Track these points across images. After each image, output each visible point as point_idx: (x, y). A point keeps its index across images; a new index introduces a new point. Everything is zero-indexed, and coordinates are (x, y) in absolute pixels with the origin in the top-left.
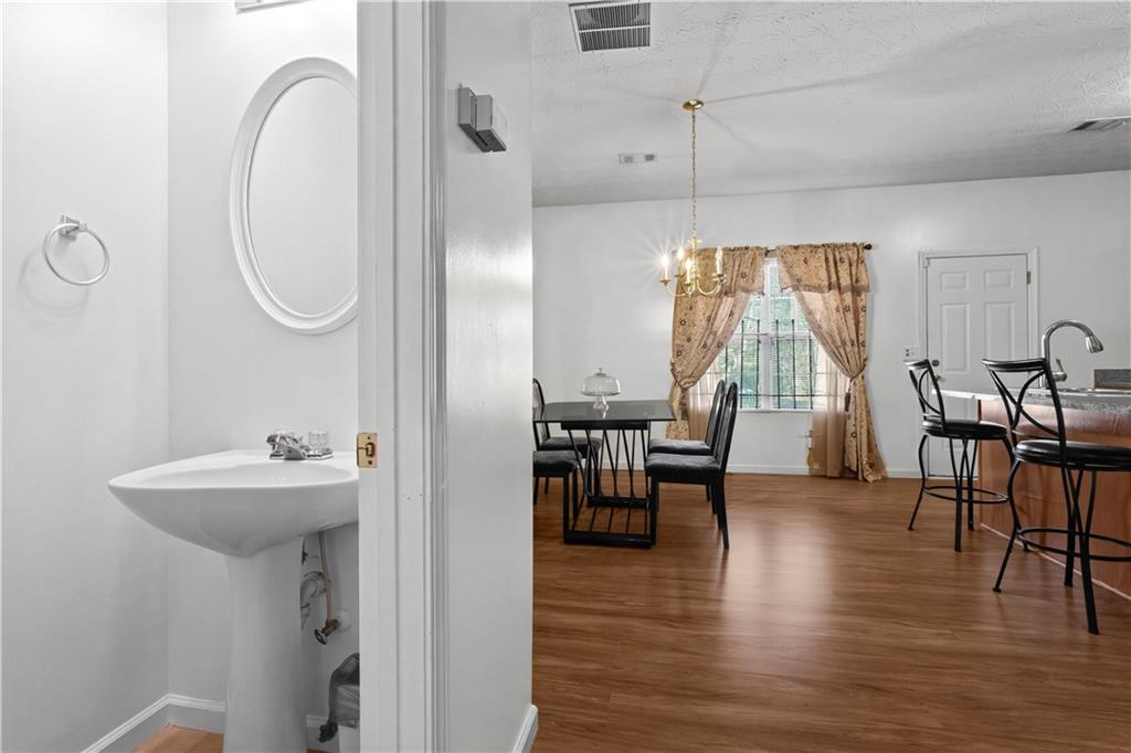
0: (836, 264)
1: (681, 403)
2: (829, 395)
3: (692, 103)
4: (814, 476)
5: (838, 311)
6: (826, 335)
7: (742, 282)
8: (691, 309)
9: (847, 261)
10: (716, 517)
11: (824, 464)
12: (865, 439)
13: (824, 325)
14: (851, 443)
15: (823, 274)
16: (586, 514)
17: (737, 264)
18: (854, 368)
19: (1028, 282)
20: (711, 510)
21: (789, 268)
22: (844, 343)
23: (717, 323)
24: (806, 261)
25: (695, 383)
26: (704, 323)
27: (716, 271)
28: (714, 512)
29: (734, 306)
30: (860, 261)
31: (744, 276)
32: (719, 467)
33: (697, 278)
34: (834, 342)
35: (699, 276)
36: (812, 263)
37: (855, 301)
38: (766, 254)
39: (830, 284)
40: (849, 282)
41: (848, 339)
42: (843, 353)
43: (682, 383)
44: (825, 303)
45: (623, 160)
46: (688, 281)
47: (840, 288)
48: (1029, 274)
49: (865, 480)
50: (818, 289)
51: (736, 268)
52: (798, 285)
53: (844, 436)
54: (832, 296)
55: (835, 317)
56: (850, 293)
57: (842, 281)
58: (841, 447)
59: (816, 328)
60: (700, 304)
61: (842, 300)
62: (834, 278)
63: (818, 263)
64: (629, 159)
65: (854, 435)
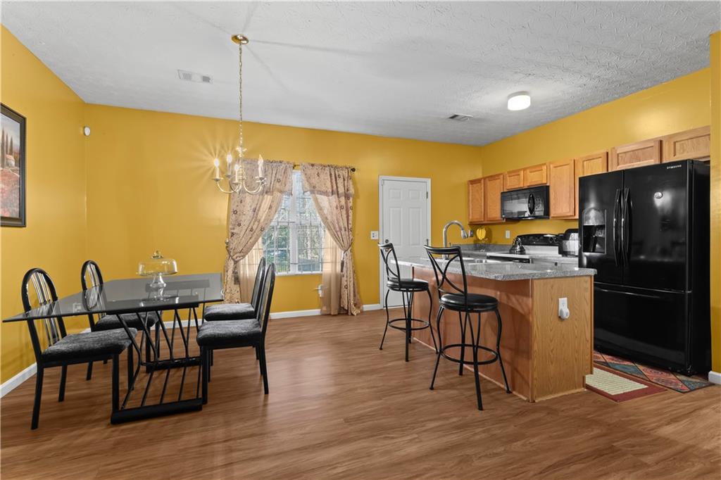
0: (336, 178)
1: (233, 272)
2: (332, 262)
3: (239, 37)
4: (324, 315)
5: (337, 208)
6: (330, 224)
7: (278, 185)
8: (241, 202)
9: (342, 177)
10: (258, 361)
11: (329, 306)
12: (352, 289)
13: (329, 217)
14: (345, 292)
15: (329, 184)
16: (142, 381)
17: (274, 172)
18: (346, 245)
19: (427, 197)
20: (255, 356)
21: (308, 179)
22: (340, 229)
23: (260, 213)
24: (318, 175)
25: (244, 257)
26: (251, 213)
27: (258, 175)
28: (257, 359)
29: (272, 201)
30: (350, 178)
31: (279, 181)
32: (261, 330)
33: (243, 179)
34: (334, 228)
35: (245, 177)
36: (321, 176)
37: (346, 203)
38: (294, 168)
39: (332, 191)
40: (343, 190)
41: (342, 227)
42: (340, 236)
43: (234, 257)
44: (330, 203)
45: (182, 76)
46: (237, 181)
47: (338, 194)
48: (427, 193)
49: (352, 314)
50: (325, 193)
51: (274, 175)
52: (313, 190)
53: (341, 288)
54: (333, 198)
55: (335, 211)
56: (344, 198)
57: (339, 190)
58: (339, 294)
59: (325, 219)
60: (248, 199)
61: (340, 202)
62: (335, 187)
63: (325, 176)
64: (188, 76)
65: (346, 287)
